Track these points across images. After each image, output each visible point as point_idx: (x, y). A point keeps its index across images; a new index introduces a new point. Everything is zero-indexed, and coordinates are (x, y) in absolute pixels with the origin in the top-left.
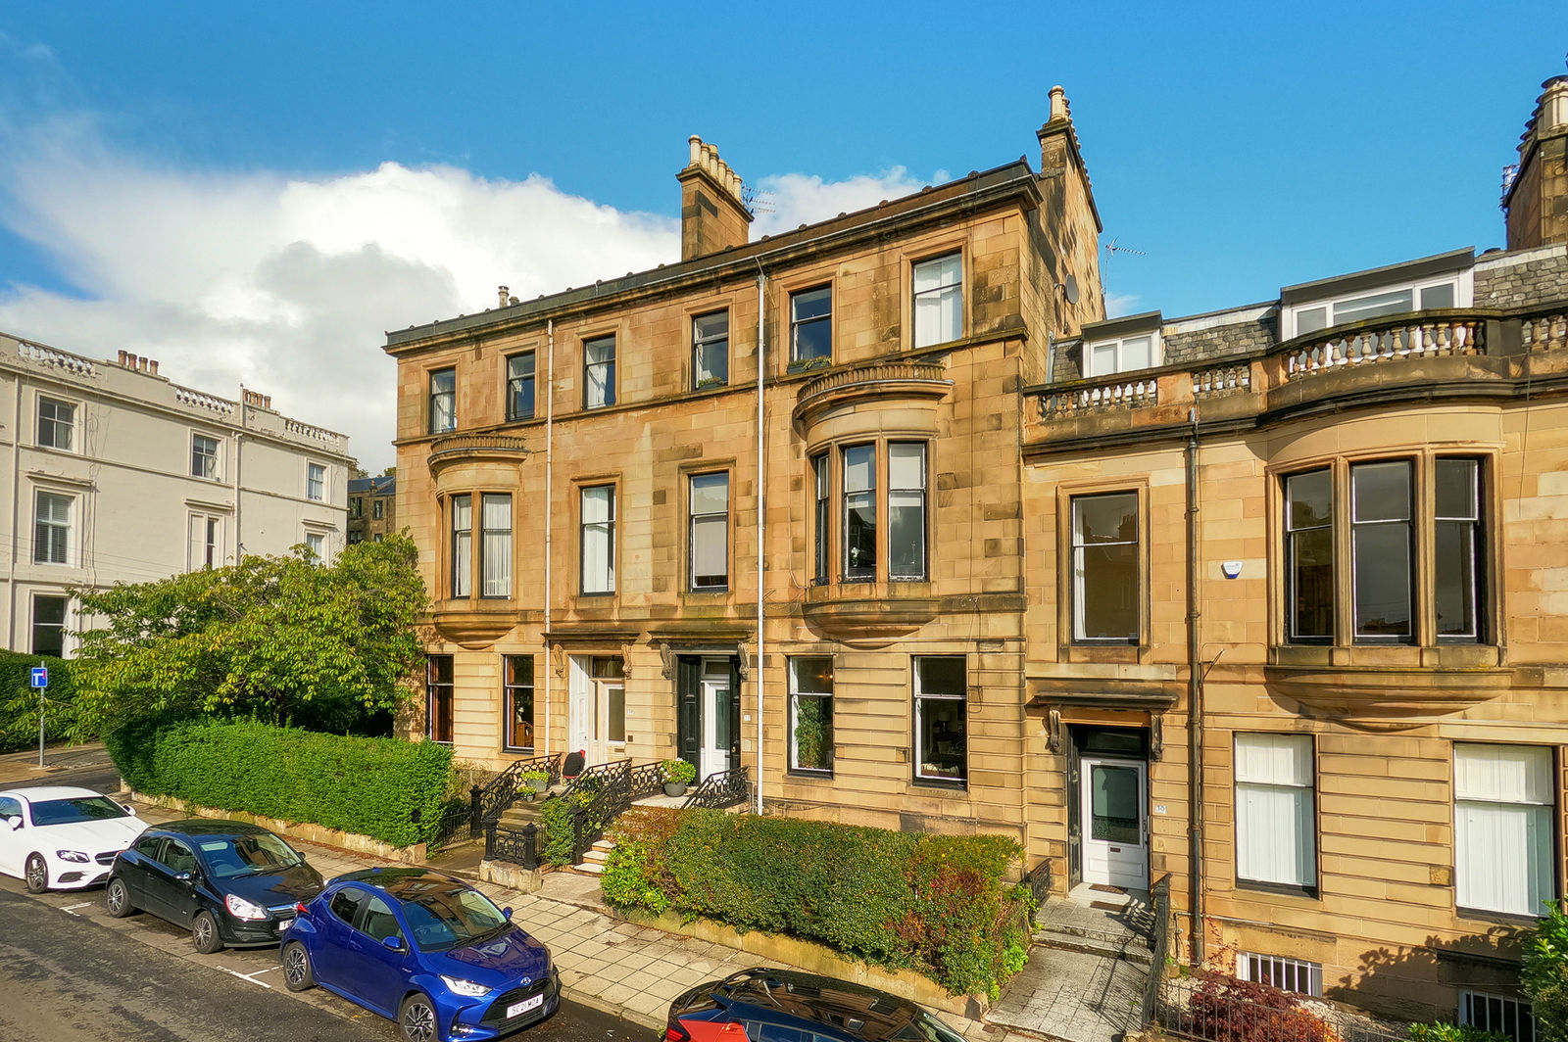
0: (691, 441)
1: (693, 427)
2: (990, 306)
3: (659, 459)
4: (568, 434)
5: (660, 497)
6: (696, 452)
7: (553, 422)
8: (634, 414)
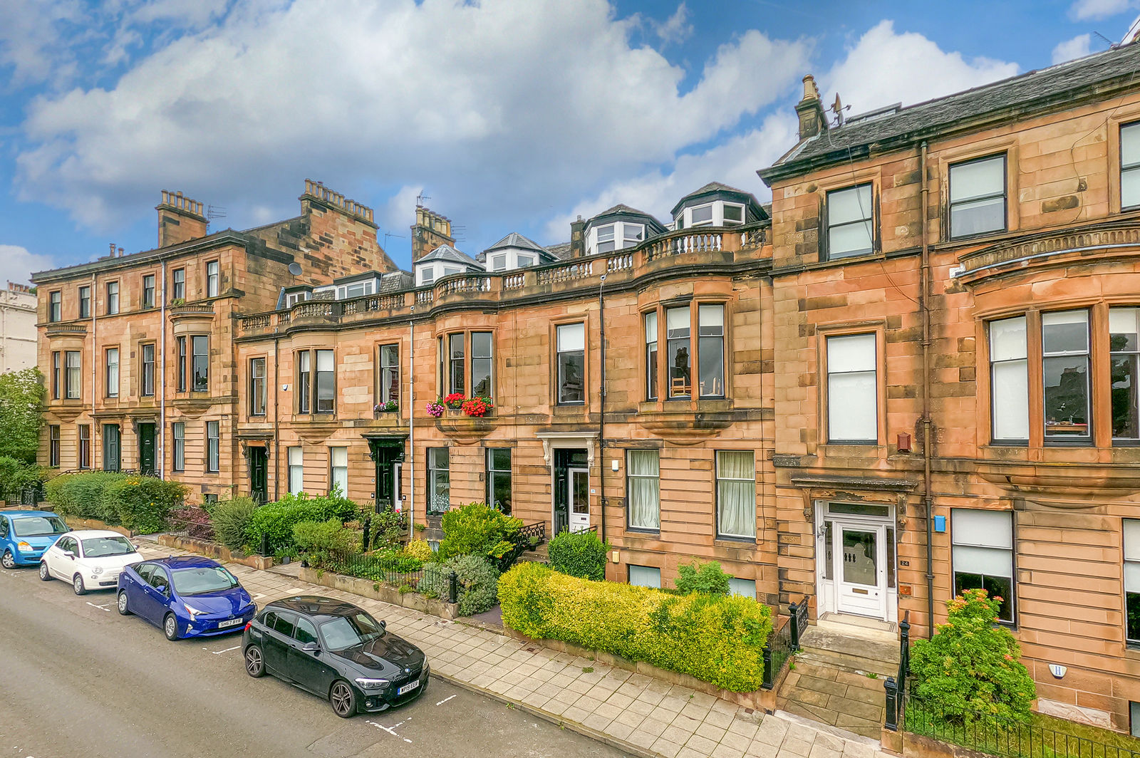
0: (143, 331)
1: (144, 324)
2: (225, 284)
3: (133, 338)
4: (102, 325)
5: (133, 355)
6: (144, 335)
7: (96, 319)
8: (125, 318)
